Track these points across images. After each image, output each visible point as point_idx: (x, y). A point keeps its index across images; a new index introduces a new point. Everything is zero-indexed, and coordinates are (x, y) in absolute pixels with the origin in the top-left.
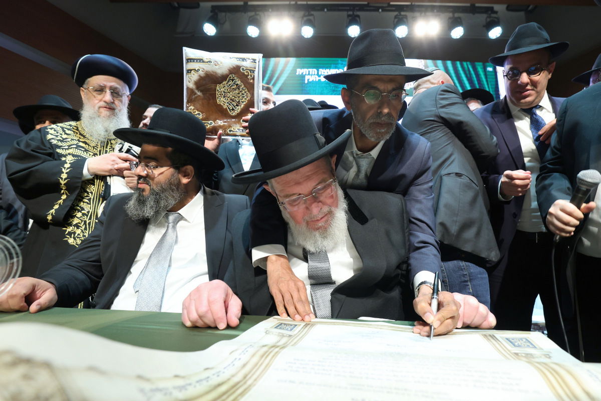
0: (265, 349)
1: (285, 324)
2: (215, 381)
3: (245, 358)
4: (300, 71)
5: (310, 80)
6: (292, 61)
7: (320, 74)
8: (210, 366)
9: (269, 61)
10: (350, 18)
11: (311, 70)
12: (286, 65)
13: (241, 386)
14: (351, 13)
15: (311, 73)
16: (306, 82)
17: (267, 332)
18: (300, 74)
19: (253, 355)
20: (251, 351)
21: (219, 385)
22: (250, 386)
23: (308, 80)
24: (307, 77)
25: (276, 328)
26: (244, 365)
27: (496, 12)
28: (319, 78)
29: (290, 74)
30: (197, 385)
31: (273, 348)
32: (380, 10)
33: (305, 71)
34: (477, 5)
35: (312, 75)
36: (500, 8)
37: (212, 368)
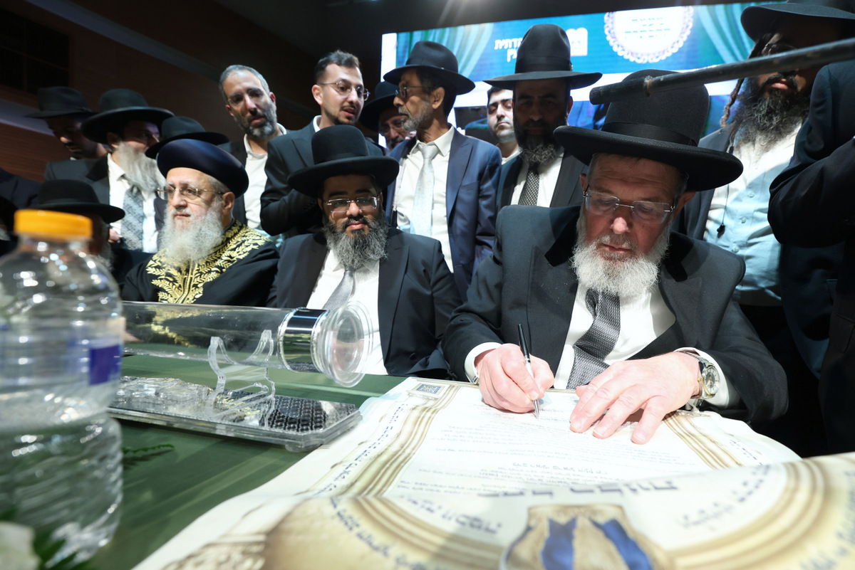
0: (416, 413)
1: (427, 386)
2: (373, 453)
3: (397, 426)
8: (364, 441)
13: (400, 455)
17: (410, 395)
19: (405, 423)
20: (402, 416)
21: (379, 456)
22: (409, 454)
25: (418, 389)
26: (398, 435)
30: (357, 462)
37: (366, 442)
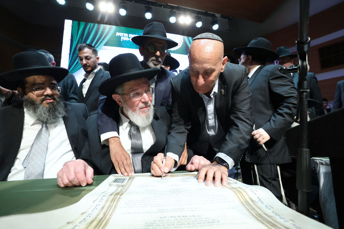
0: (112, 197)
1: (119, 179)
2: (89, 220)
3: (102, 204)
4: (118, 34)
5: (124, 40)
6: (114, 27)
7: (129, 37)
9: (100, 26)
10: (147, 8)
11: (124, 34)
12: (110, 29)
13: (104, 220)
14: (147, 5)
15: (124, 36)
16: (122, 40)
17: (110, 185)
18: (119, 35)
19: (107, 202)
20: (105, 199)
21: (92, 222)
22: (108, 219)
23: (123, 39)
24: (122, 38)
25: (114, 182)
26: (103, 208)
27: (216, 17)
28: (129, 39)
29: (112, 35)
30: (80, 225)
31: (116, 196)
32: (162, 7)
33: (121, 34)
34: (208, 12)
35: (125, 37)
36: (218, 15)
37: (85, 213)
